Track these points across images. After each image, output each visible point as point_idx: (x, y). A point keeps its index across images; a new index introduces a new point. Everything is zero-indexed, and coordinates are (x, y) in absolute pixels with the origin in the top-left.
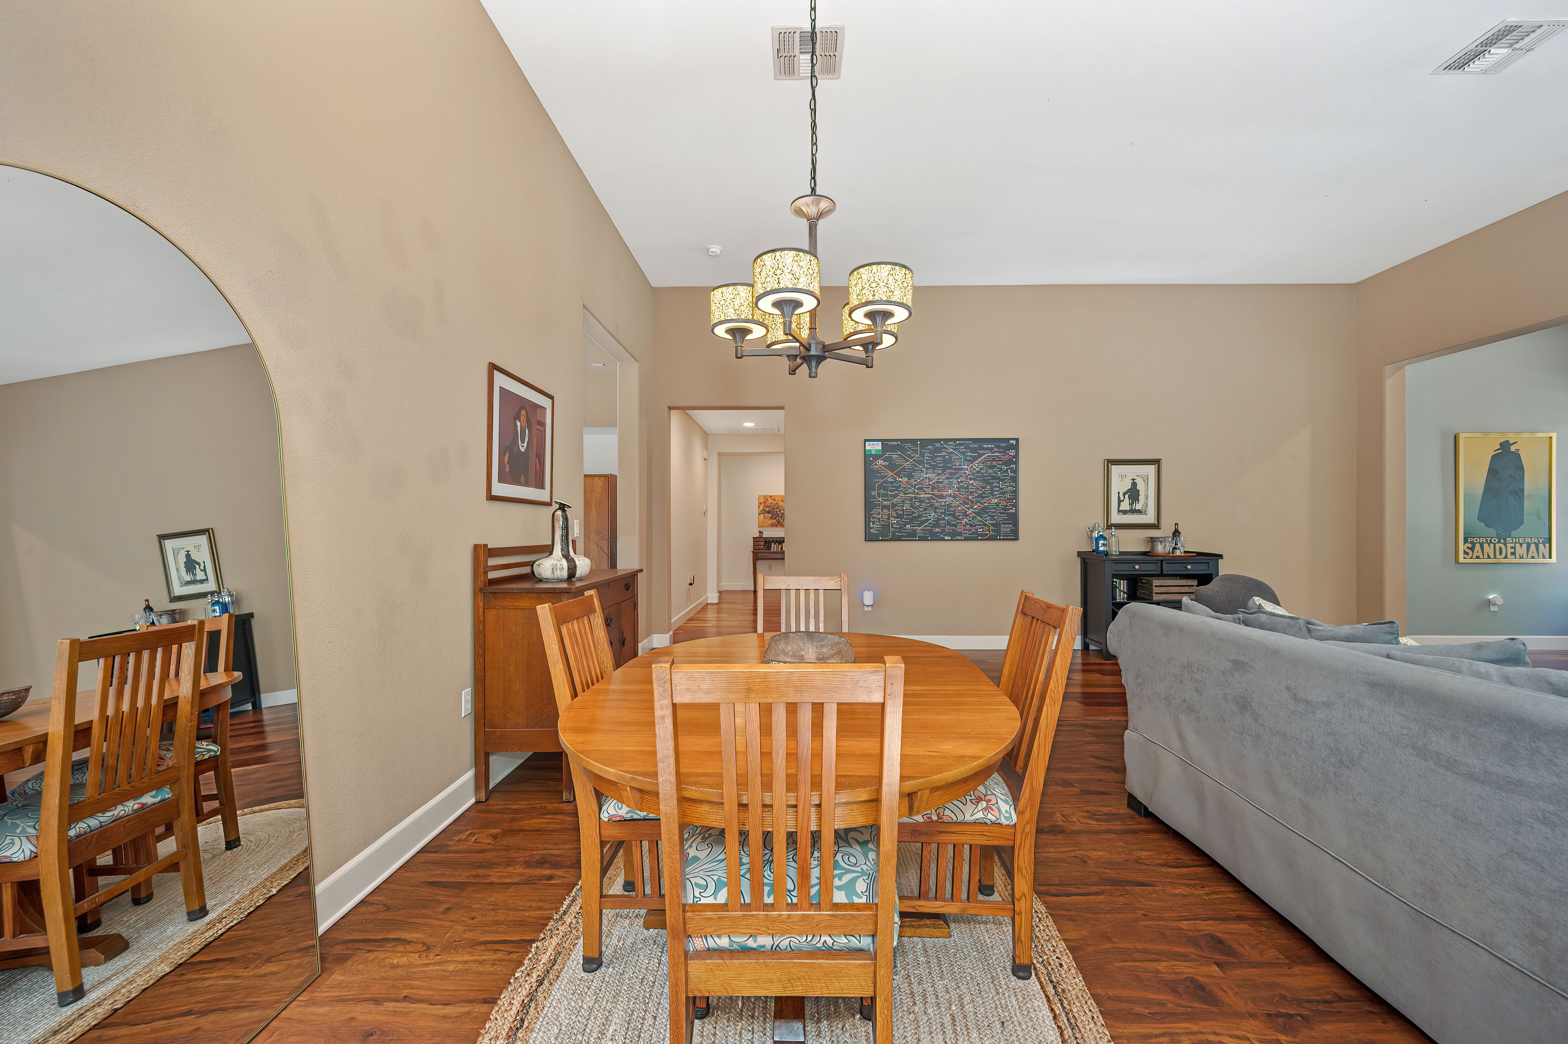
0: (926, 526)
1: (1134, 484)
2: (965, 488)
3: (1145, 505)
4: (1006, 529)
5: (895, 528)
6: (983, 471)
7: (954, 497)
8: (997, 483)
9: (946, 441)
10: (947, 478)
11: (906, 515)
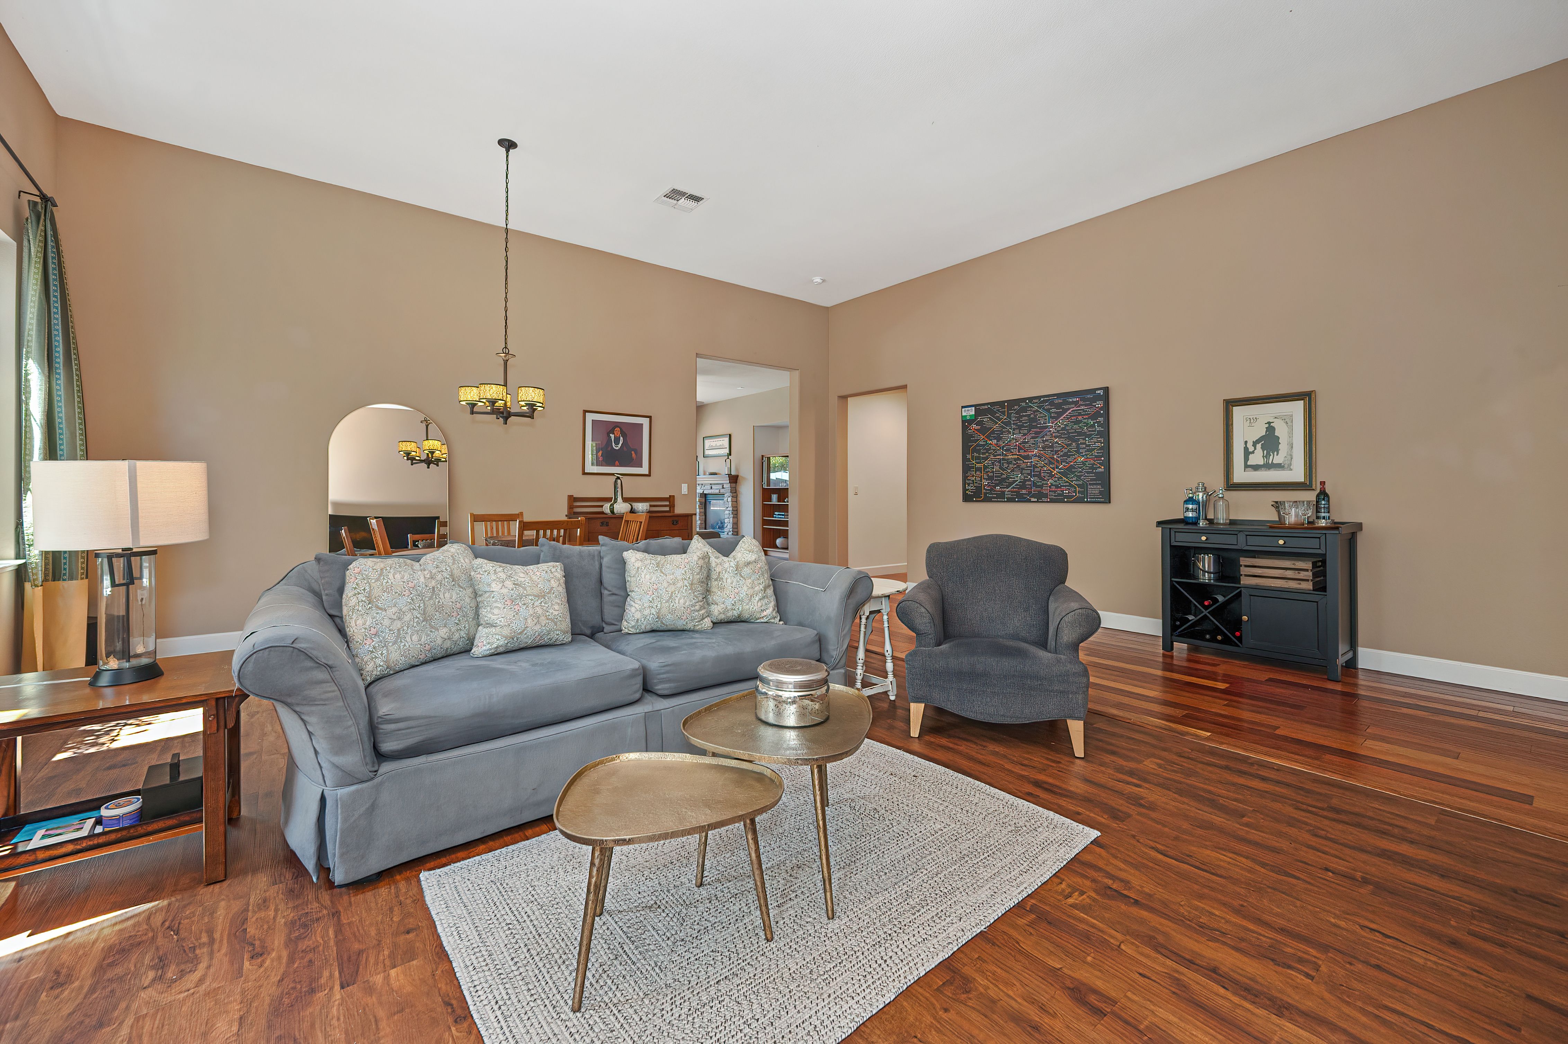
0: (1013, 488)
1: (1270, 429)
2: (1051, 447)
3: (1289, 457)
4: (1094, 490)
5: (986, 490)
6: (1067, 428)
7: (1039, 456)
8: (1084, 439)
9: (1031, 399)
10: (1033, 438)
11: (996, 477)
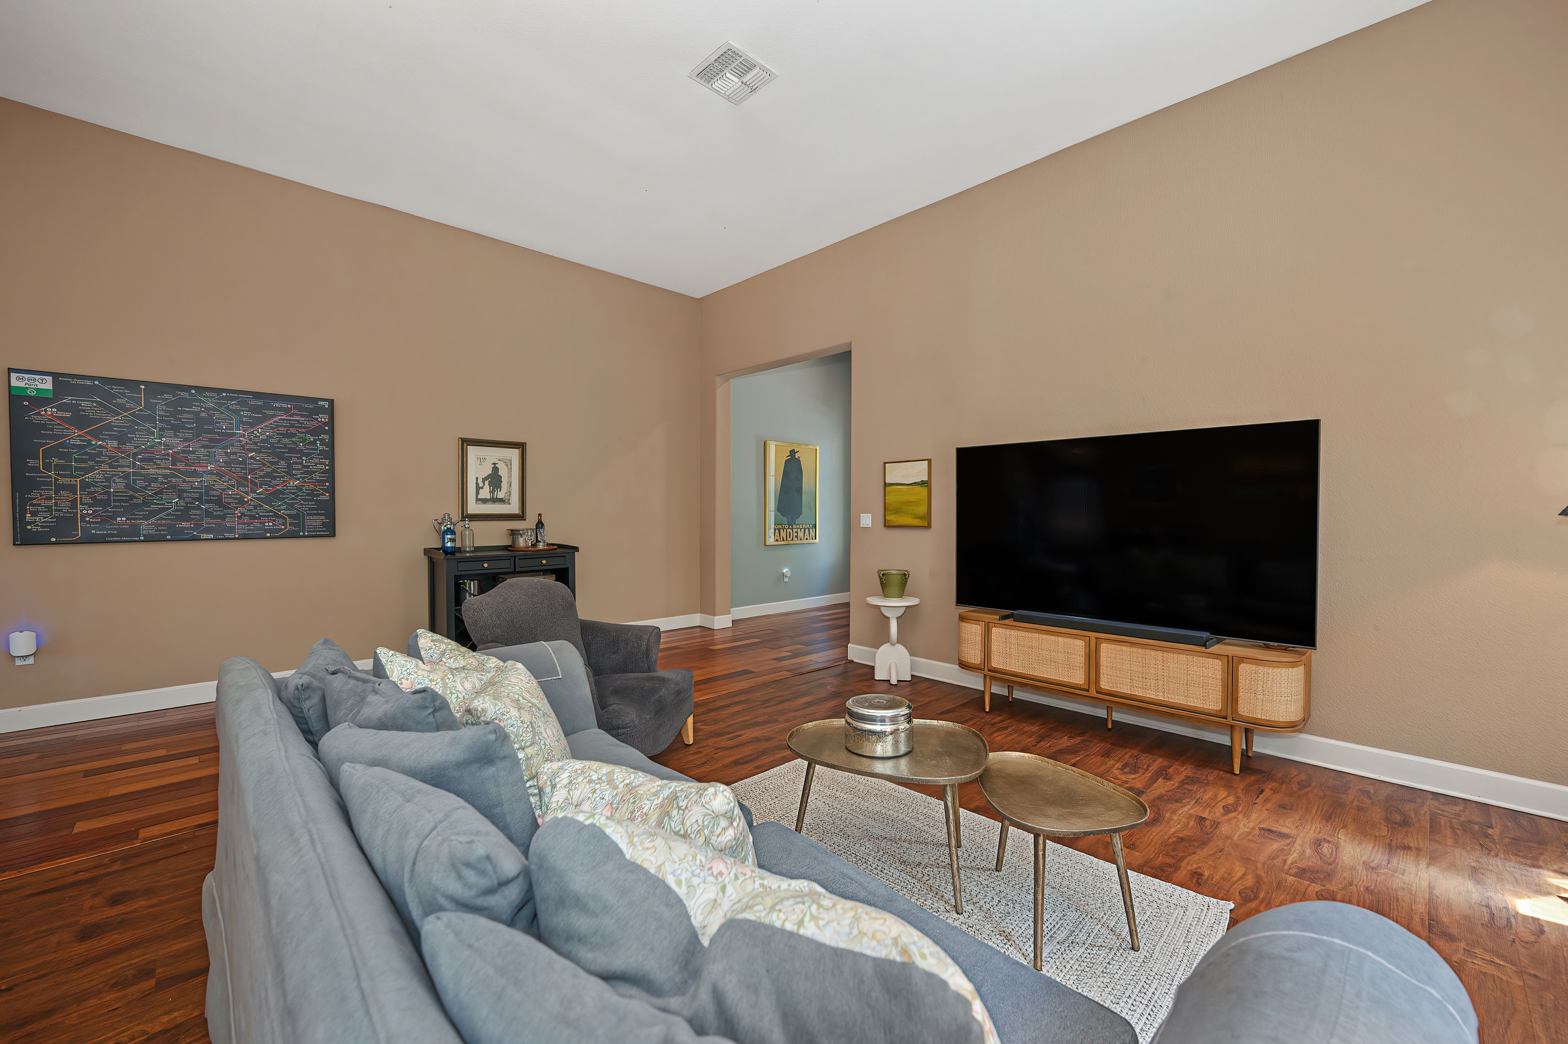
0: (161, 519)
1: (495, 469)
2: (240, 463)
4: (316, 521)
5: (88, 522)
6: (273, 441)
7: (217, 474)
8: (298, 458)
9: (201, 389)
10: (204, 447)
11: (115, 501)
